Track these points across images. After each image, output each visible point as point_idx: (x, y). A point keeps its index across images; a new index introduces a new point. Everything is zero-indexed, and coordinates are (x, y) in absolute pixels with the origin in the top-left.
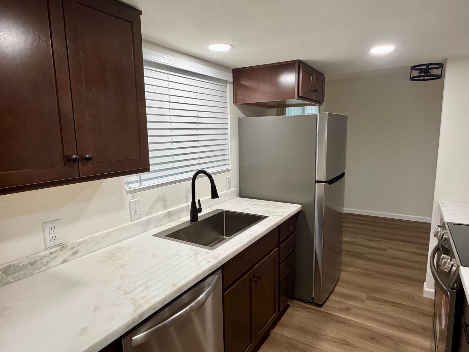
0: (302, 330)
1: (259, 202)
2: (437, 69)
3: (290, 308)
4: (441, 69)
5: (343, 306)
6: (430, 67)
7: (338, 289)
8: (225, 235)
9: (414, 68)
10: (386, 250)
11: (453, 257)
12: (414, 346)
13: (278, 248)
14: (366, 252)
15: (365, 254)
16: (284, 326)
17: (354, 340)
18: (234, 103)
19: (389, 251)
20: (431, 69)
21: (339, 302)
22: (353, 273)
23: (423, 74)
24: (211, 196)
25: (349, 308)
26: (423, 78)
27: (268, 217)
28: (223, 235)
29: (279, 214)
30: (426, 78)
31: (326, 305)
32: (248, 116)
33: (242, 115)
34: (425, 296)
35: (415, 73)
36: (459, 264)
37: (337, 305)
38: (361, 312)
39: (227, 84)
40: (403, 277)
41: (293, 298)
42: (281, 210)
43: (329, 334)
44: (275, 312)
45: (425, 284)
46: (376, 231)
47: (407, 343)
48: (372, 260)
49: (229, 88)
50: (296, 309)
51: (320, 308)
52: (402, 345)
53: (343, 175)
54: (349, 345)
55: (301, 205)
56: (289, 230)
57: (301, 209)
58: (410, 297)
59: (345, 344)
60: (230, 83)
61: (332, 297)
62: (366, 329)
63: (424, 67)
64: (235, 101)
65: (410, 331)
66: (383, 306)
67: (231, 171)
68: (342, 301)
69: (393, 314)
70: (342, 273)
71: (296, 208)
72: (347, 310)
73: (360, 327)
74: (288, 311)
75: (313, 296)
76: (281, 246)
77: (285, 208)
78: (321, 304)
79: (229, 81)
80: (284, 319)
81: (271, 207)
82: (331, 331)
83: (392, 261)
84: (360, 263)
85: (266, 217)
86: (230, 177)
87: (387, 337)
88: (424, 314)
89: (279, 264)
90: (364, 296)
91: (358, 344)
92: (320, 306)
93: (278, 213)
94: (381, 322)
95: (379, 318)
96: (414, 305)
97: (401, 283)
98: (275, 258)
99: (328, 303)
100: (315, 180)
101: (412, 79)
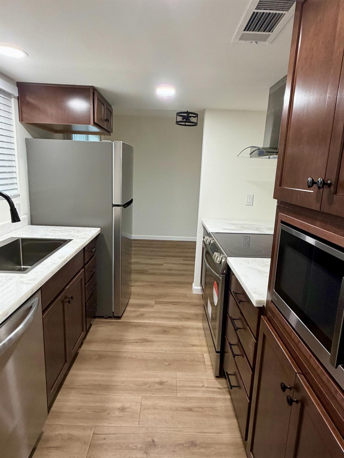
0: (109, 341)
1: (55, 228)
2: (194, 118)
3: (92, 326)
4: (197, 118)
5: (138, 313)
6: (190, 115)
7: (132, 301)
8: (22, 264)
9: (178, 114)
10: (162, 265)
11: (221, 253)
12: (193, 328)
13: (83, 269)
14: (148, 269)
15: (147, 270)
16: (91, 342)
17: (151, 337)
18: (20, 121)
19: (165, 265)
20: (191, 117)
21: (134, 311)
22: (142, 286)
23: (185, 120)
24: (11, 220)
25: (143, 314)
26: (184, 123)
27: (72, 240)
28: (20, 265)
29: (82, 237)
30: (187, 124)
31: (124, 316)
32: (34, 137)
33: (29, 136)
34: (194, 293)
35: (180, 119)
36: (227, 256)
37: (133, 314)
38: (152, 315)
39: (11, 98)
40: (177, 283)
41: (95, 317)
42: (83, 233)
43: (131, 338)
44: (83, 331)
45: (193, 284)
46: (153, 251)
47: (188, 328)
48: (154, 274)
49: (14, 104)
50: (99, 325)
51: (120, 319)
52: (184, 330)
53: (132, 201)
54: (148, 341)
55: (100, 229)
56: (92, 252)
57: (100, 232)
58: (185, 296)
59: (145, 342)
60: (15, 97)
61: (128, 309)
62: (159, 326)
63: (186, 115)
64: (21, 119)
65: (188, 319)
66: (167, 306)
67: (20, 197)
68: (137, 309)
69: (174, 310)
70: (133, 288)
71: (97, 231)
72: (142, 316)
73: (154, 326)
74: (92, 329)
75: (113, 311)
76: (86, 267)
77: (86, 232)
78: (120, 316)
79: (13, 95)
80: (88, 337)
81: (71, 232)
82: (132, 335)
83: (170, 272)
84: (144, 277)
85: (70, 240)
86: (20, 203)
87: (174, 328)
88: (195, 305)
89: (85, 285)
90: (153, 302)
91: (154, 339)
92: (119, 318)
93: (81, 235)
94: (168, 318)
95: (166, 316)
96: (188, 301)
97: (177, 287)
98: (81, 279)
99: (125, 314)
100: (113, 204)
101: (178, 123)
